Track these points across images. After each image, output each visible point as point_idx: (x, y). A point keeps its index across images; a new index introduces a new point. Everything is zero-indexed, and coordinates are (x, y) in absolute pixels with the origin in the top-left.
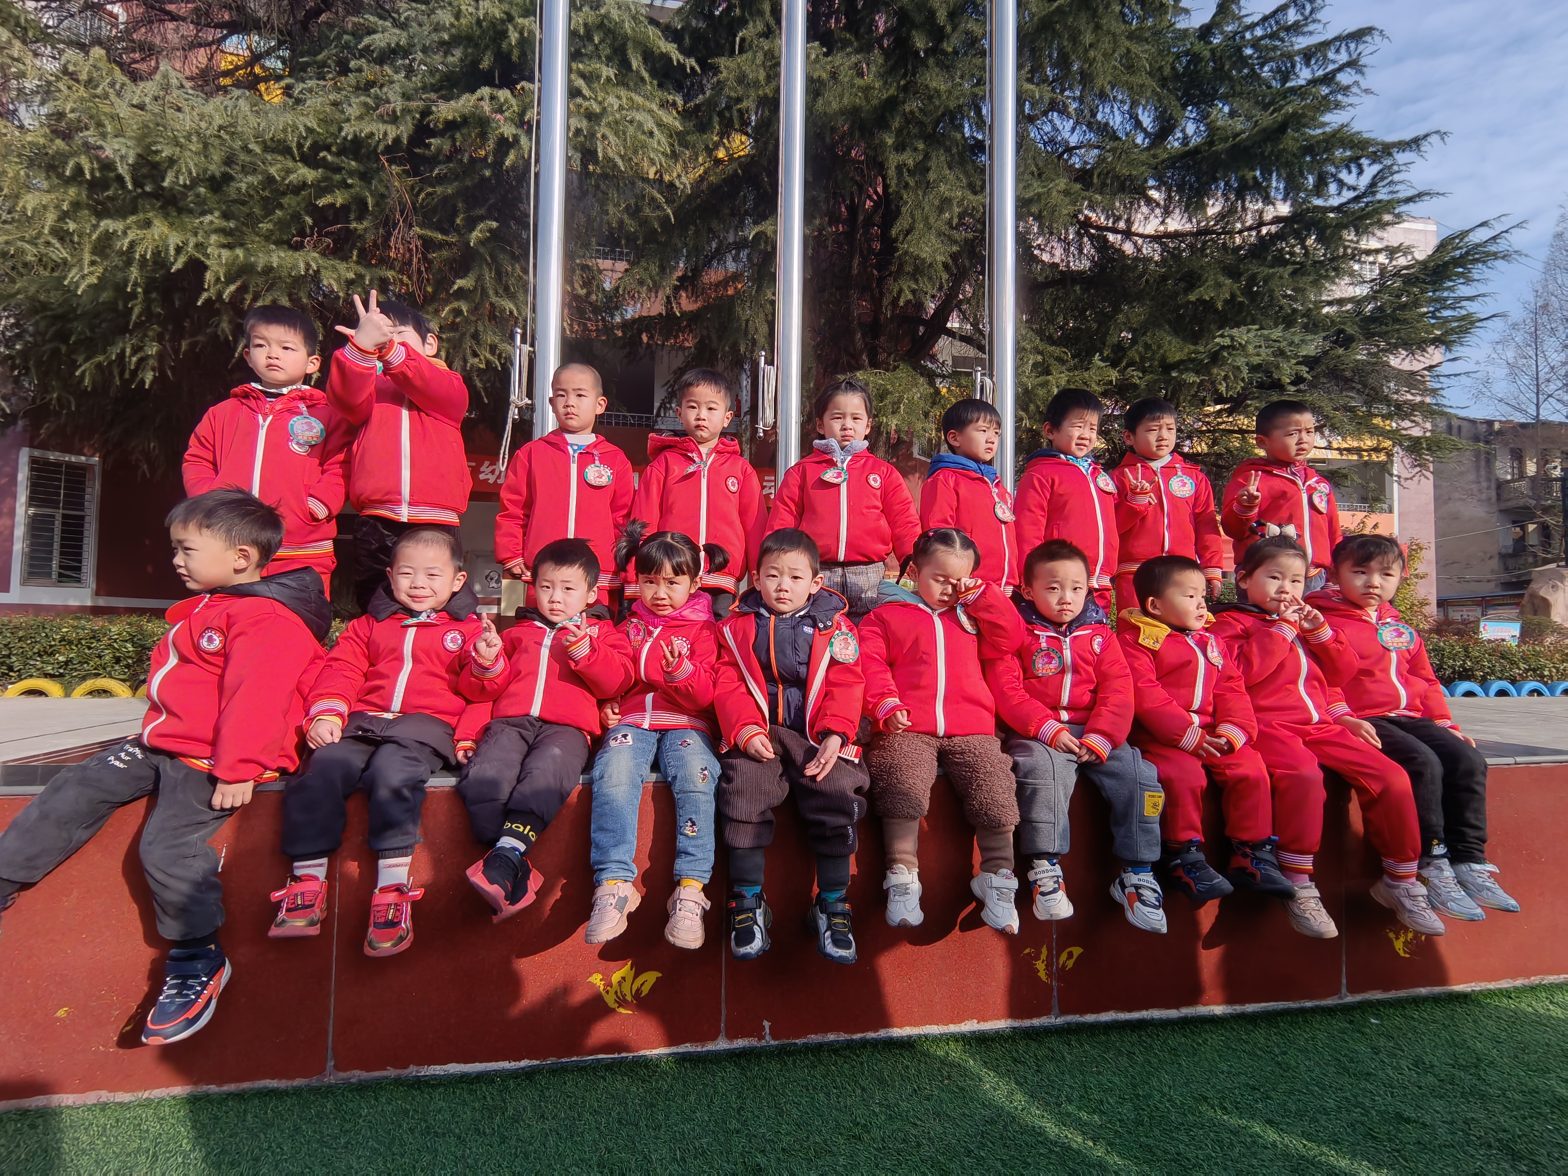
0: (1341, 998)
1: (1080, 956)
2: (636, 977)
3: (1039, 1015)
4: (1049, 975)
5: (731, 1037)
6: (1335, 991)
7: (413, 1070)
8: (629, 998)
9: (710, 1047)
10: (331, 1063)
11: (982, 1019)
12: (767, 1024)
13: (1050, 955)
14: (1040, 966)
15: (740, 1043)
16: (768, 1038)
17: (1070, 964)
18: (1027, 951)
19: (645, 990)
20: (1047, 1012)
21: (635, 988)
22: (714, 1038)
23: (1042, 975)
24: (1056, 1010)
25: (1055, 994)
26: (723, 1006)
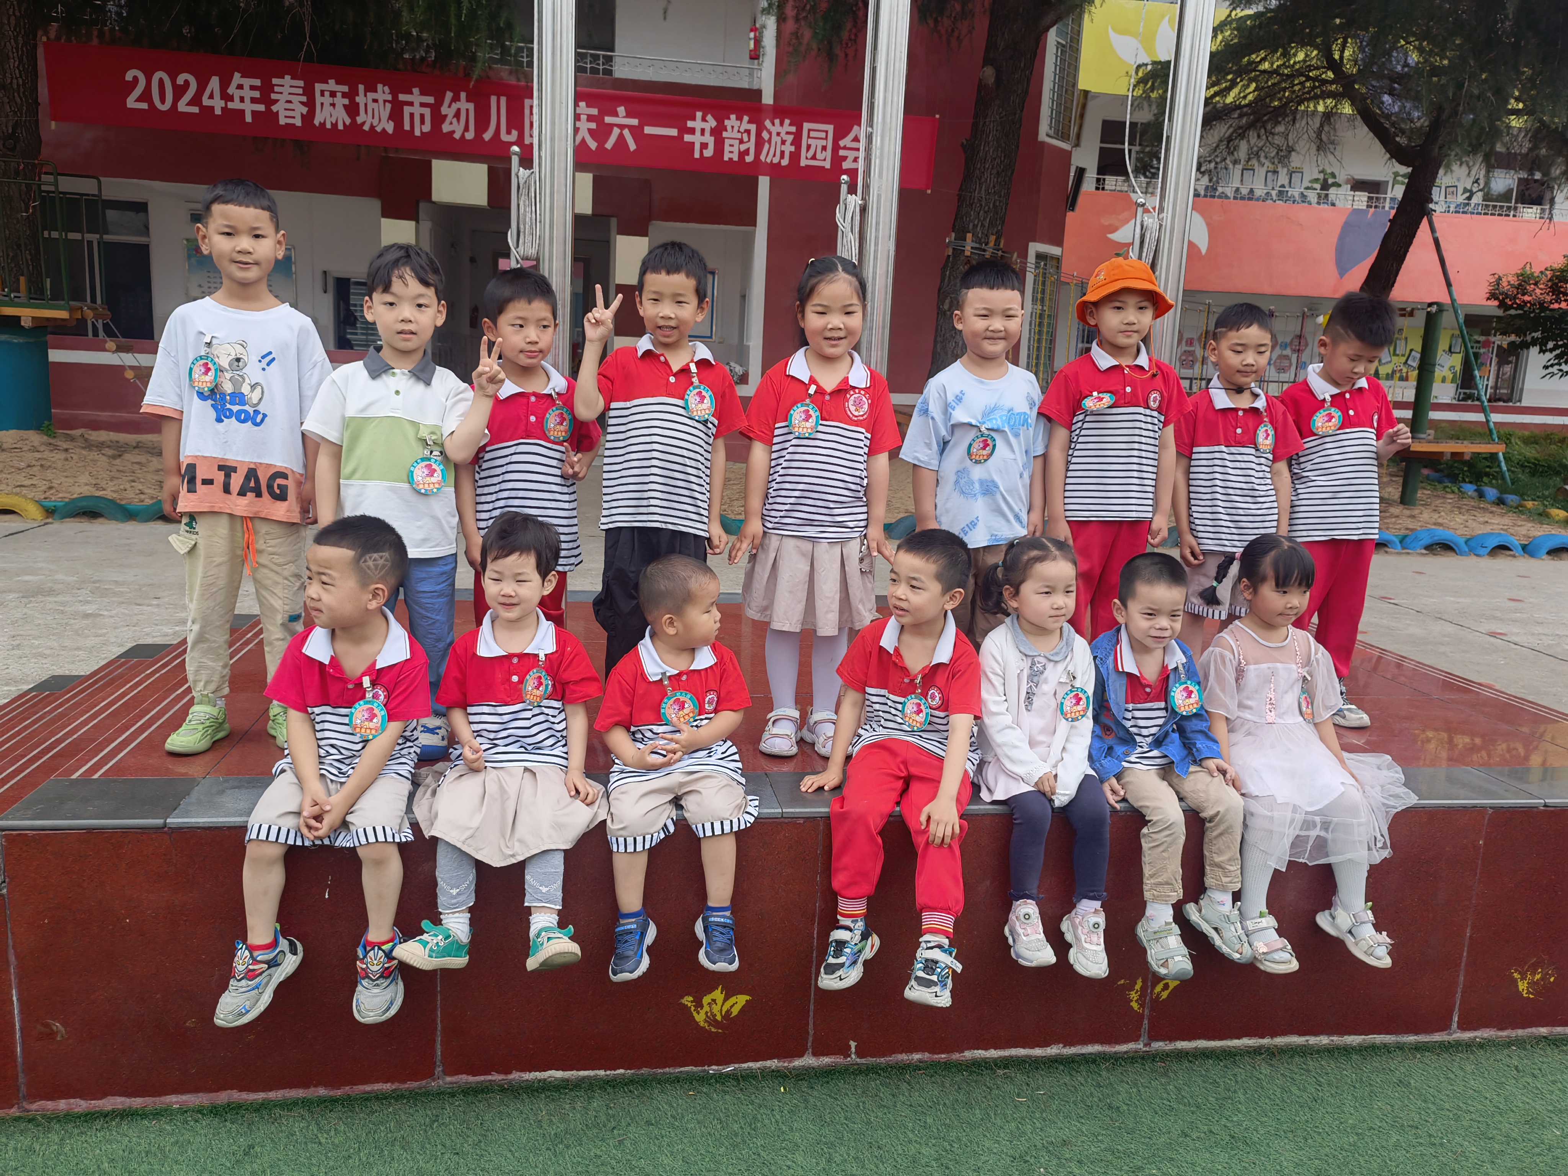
0: (1450, 1034)
1: (1175, 988)
2: (726, 999)
3: (1126, 1041)
4: (1142, 1005)
5: (815, 1054)
6: (1445, 1027)
7: (515, 1075)
8: (719, 1018)
9: (798, 1063)
10: (439, 1070)
11: (1068, 1043)
12: (853, 1044)
13: (1144, 988)
14: (1134, 995)
15: (826, 1060)
16: (853, 1056)
17: (1165, 995)
18: (1122, 982)
19: (735, 1011)
20: (1136, 1039)
21: (725, 1009)
22: (801, 1055)
23: (1135, 1005)
24: (1144, 1038)
25: (1146, 1022)
26: (811, 1026)
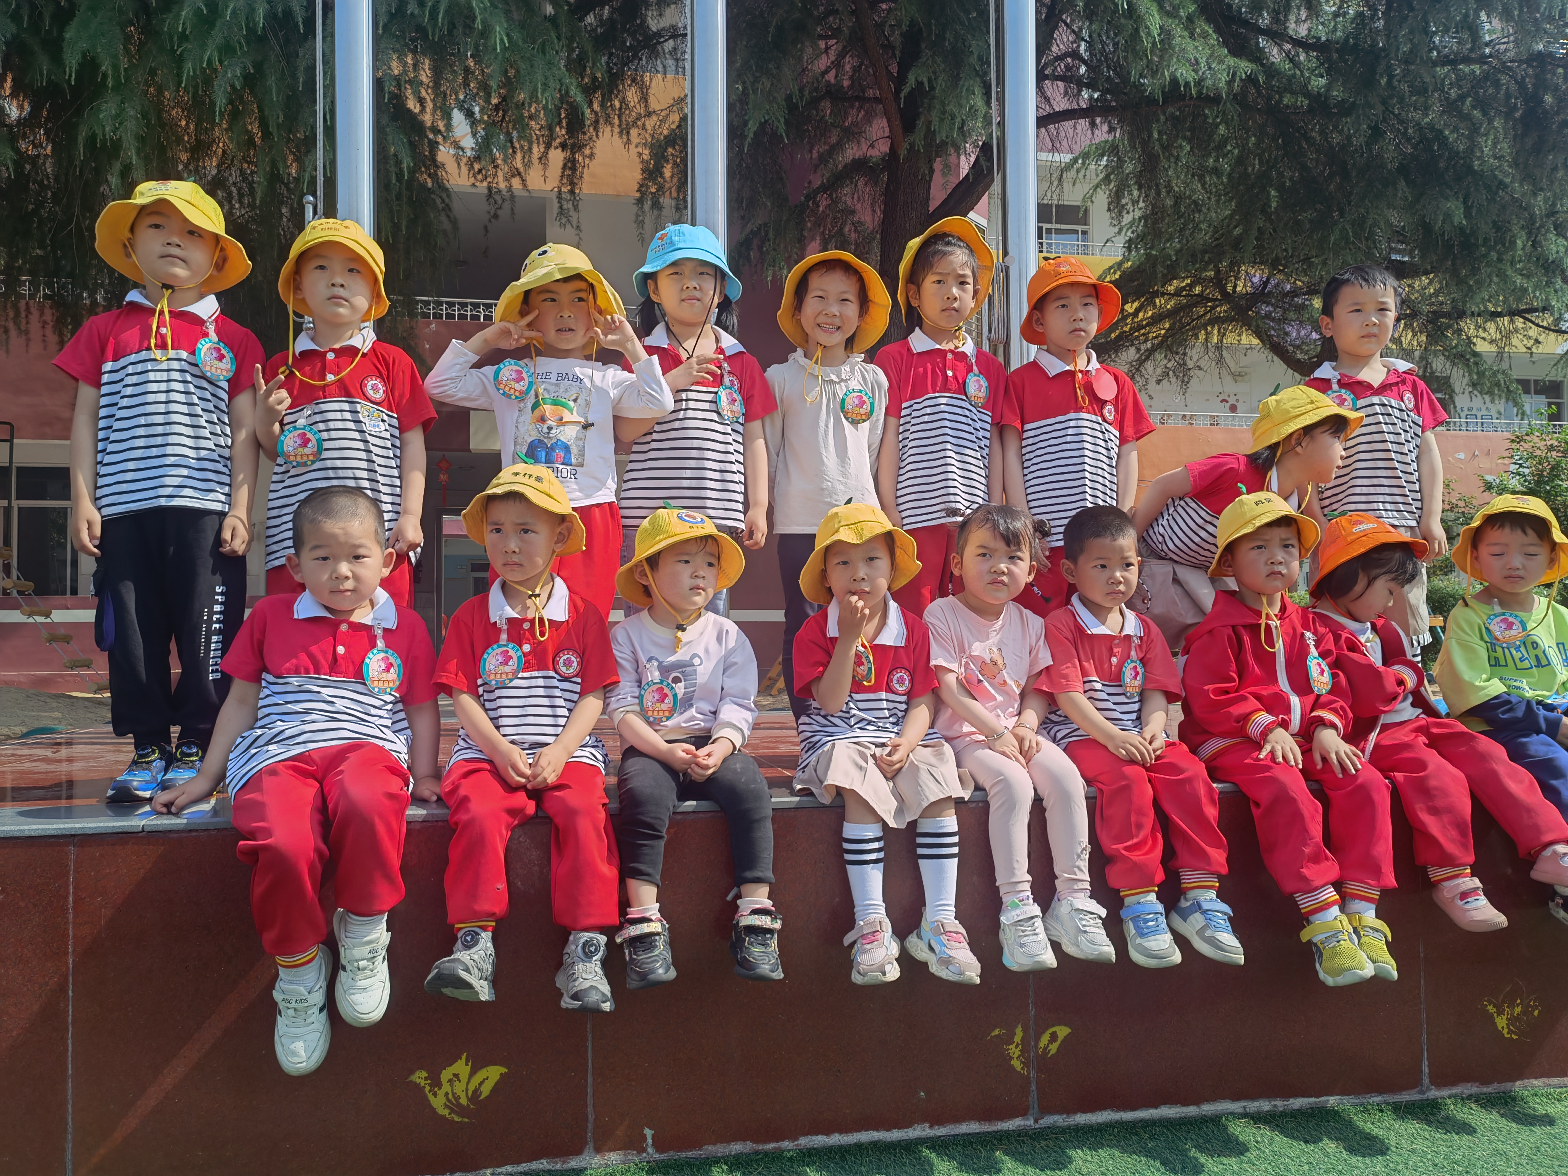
0: (1422, 1092)
1: (1066, 1038)
2: (473, 1073)
3: (1012, 1116)
4: (1025, 1064)
5: (599, 1150)
6: (1414, 1083)
8: (464, 1101)
9: (575, 1163)
11: (936, 1121)
12: (649, 1133)
13: (1026, 1038)
14: (1014, 1051)
15: (612, 1158)
16: (650, 1150)
17: (1054, 1048)
18: (996, 1032)
19: (486, 1090)
20: (1023, 1112)
21: (471, 1088)
22: (578, 1152)
23: (1016, 1064)
24: (1033, 1110)
25: (1033, 1088)
26: (590, 1109)
